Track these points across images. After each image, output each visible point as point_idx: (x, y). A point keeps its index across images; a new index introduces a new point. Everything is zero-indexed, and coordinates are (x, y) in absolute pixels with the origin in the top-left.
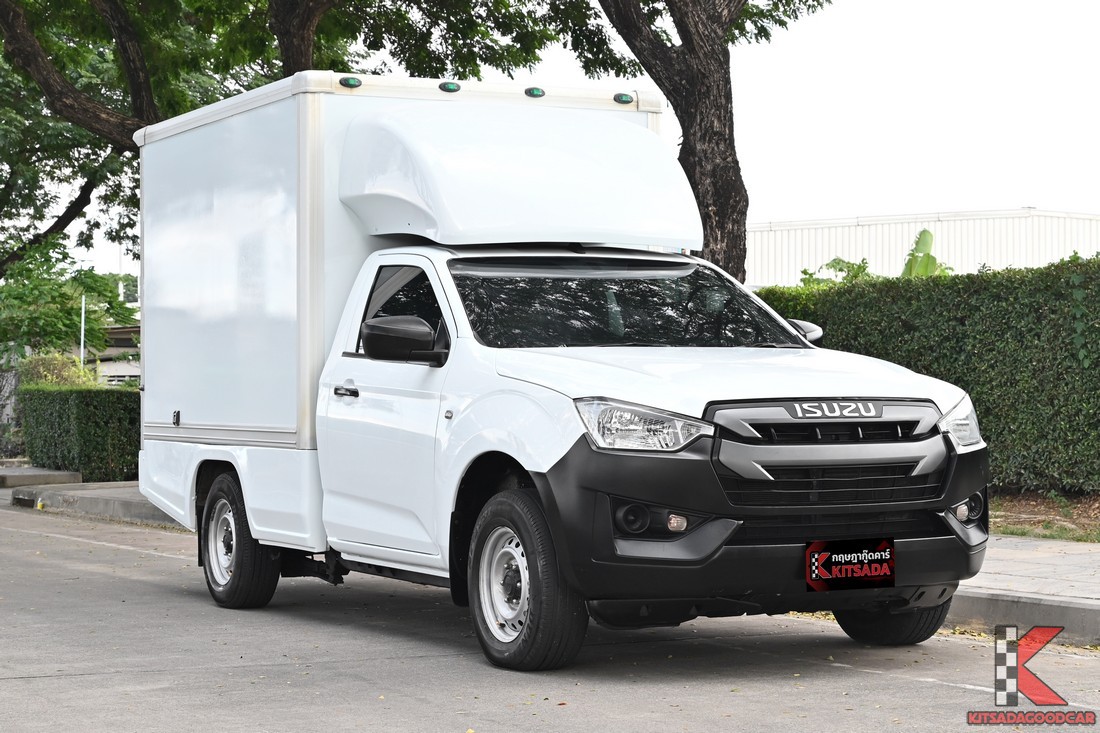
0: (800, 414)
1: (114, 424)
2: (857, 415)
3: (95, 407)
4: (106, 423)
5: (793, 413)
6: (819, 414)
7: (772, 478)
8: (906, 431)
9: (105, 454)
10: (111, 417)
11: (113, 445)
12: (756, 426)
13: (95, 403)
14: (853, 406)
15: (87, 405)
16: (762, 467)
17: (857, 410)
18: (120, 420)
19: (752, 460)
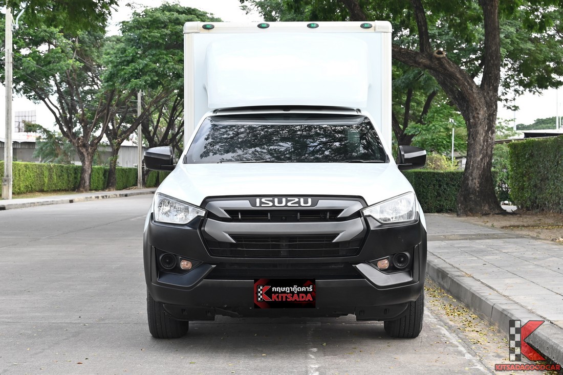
0: (258, 204)
1: (431, 187)
2: (297, 205)
3: (423, 179)
4: (428, 186)
5: (254, 204)
6: (271, 204)
7: (234, 241)
8: (333, 215)
9: (427, 200)
10: (430, 184)
11: (431, 197)
12: (228, 211)
13: (423, 177)
14: (297, 200)
15: (419, 178)
16: (230, 235)
17: (299, 202)
18: (434, 185)
19: (222, 230)
